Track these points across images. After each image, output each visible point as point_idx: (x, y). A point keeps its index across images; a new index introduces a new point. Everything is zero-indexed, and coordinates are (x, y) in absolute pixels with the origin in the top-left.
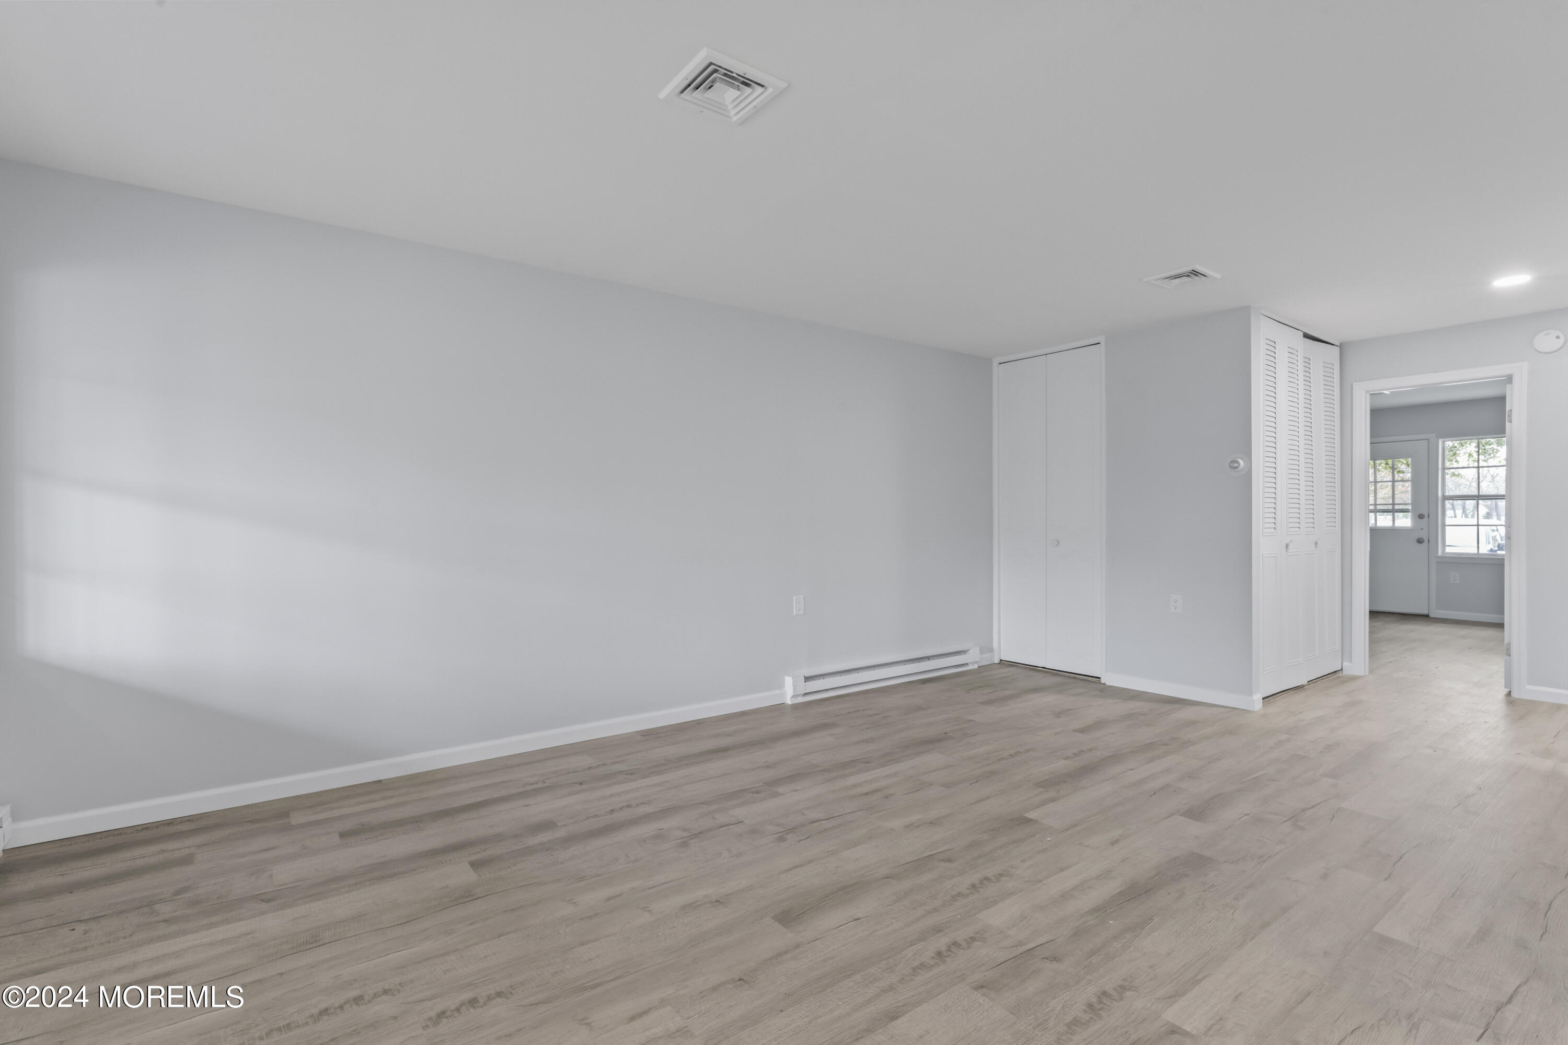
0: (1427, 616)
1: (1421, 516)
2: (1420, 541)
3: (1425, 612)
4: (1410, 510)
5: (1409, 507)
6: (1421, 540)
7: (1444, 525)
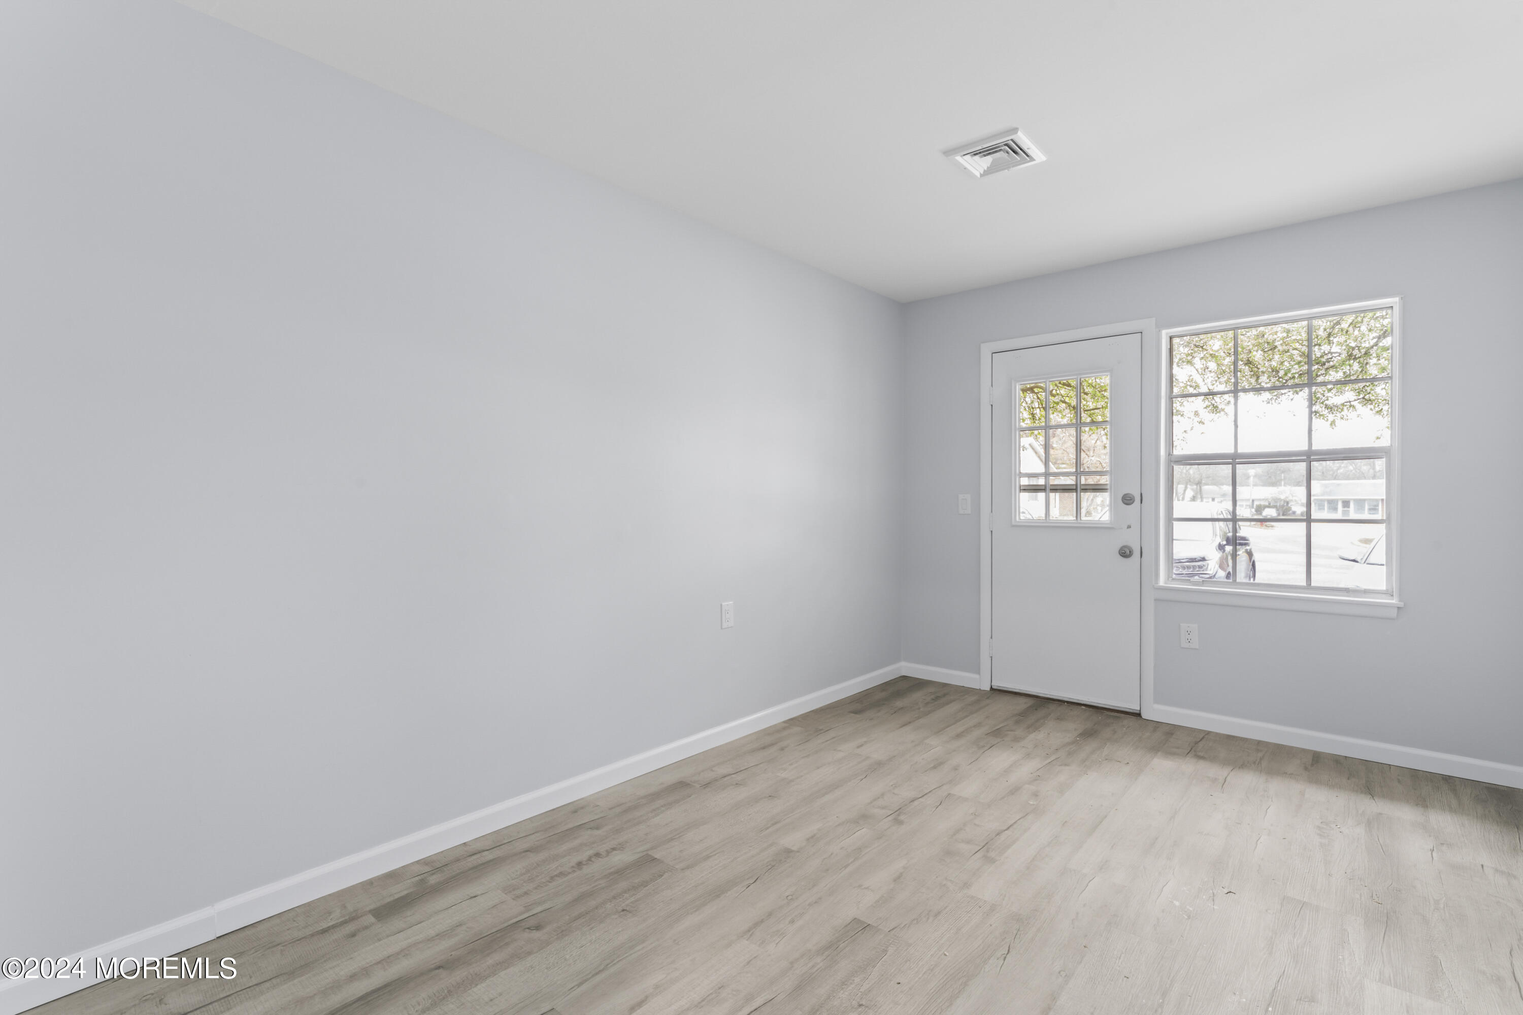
0: (1138, 715)
1: (1127, 500)
2: (1125, 553)
3: (1134, 706)
4: (1108, 487)
5: (1104, 480)
6: (1128, 552)
7: (1170, 519)
